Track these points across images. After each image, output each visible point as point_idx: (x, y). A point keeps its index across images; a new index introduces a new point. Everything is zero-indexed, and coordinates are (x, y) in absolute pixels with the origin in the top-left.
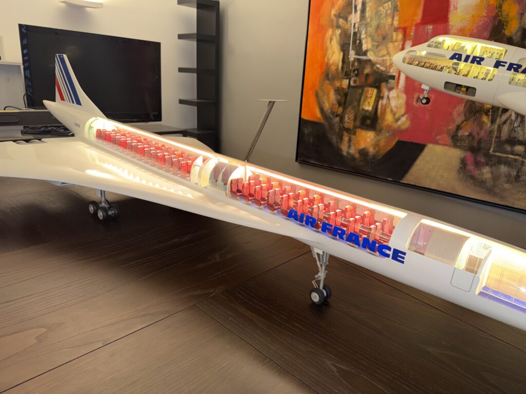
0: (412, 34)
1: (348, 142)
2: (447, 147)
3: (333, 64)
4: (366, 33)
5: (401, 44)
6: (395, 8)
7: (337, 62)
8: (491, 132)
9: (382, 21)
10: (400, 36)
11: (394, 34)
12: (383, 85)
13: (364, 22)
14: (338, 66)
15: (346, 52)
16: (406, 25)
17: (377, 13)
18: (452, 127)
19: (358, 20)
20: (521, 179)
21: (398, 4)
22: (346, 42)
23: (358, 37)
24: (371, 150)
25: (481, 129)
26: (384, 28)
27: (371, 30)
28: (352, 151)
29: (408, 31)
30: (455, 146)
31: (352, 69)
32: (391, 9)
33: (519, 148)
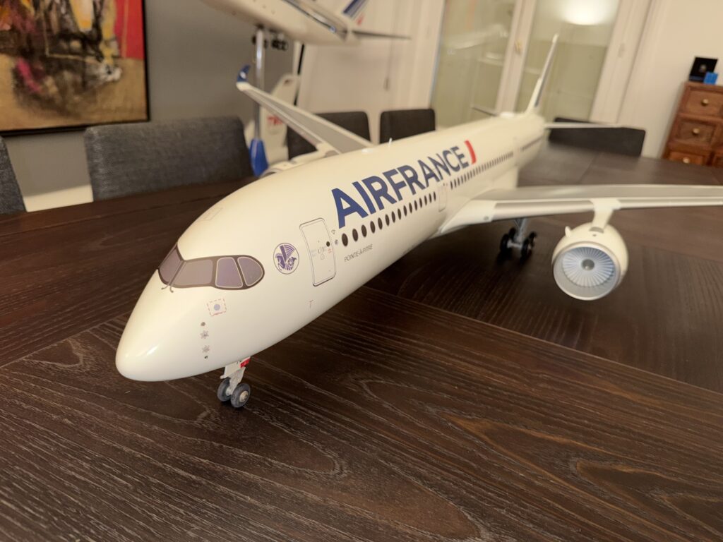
8: (38, 23)
25: (24, 18)
33: (76, 44)
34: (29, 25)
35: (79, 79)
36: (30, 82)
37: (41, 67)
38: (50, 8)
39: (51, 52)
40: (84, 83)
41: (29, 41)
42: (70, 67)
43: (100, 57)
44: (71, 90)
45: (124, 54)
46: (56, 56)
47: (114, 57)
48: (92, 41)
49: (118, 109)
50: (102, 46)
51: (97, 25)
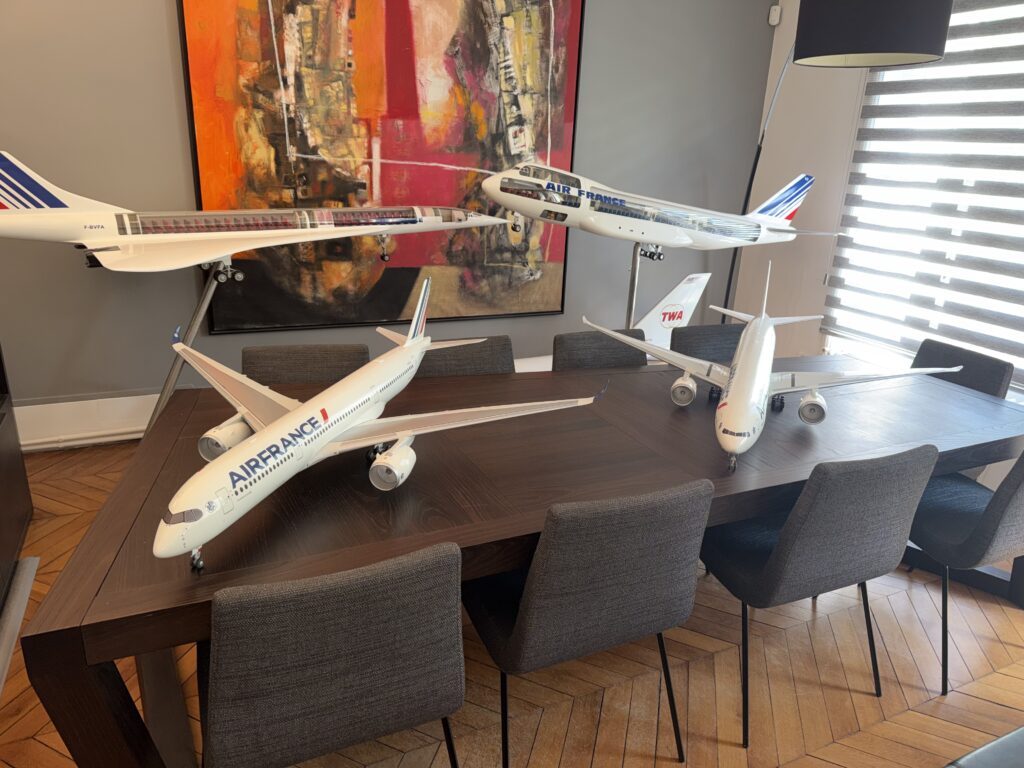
0: (379, 129)
1: (311, 283)
2: (443, 267)
3: (258, 165)
4: (309, 121)
5: (366, 140)
6: (349, 91)
7: (266, 162)
8: (482, 242)
9: (333, 107)
10: (363, 131)
11: (354, 126)
12: (351, 196)
13: (303, 104)
14: (269, 168)
15: (280, 148)
16: (368, 116)
17: (322, 93)
18: (445, 243)
19: (294, 101)
20: (513, 284)
21: (353, 86)
22: (278, 132)
23: (297, 127)
24: (350, 287)
25: (472, 241)
26: (338, 117)
27: (318, 117)
28: (322, 294)
29: (372, 123)
30: (452, 264)
31: (297, 174)
32: (344, 92)
33: (507, 255)
34: (475, 245)
35: (507, 281)
36: (470, 284)
37: (479, 274)
38: (491, 232)
39: (488, 262)
40: (510, 283)
41: (473, 256)
42: (500, 271)
43: (525, 264)
44: (499, 289)
45: (546, 259)
46: (491, 264)
47: (536, 262)
48: (520, 252)
49: (535, 302)
50: (529, 256)
51: (526, 240)
